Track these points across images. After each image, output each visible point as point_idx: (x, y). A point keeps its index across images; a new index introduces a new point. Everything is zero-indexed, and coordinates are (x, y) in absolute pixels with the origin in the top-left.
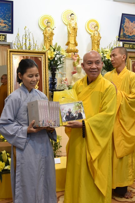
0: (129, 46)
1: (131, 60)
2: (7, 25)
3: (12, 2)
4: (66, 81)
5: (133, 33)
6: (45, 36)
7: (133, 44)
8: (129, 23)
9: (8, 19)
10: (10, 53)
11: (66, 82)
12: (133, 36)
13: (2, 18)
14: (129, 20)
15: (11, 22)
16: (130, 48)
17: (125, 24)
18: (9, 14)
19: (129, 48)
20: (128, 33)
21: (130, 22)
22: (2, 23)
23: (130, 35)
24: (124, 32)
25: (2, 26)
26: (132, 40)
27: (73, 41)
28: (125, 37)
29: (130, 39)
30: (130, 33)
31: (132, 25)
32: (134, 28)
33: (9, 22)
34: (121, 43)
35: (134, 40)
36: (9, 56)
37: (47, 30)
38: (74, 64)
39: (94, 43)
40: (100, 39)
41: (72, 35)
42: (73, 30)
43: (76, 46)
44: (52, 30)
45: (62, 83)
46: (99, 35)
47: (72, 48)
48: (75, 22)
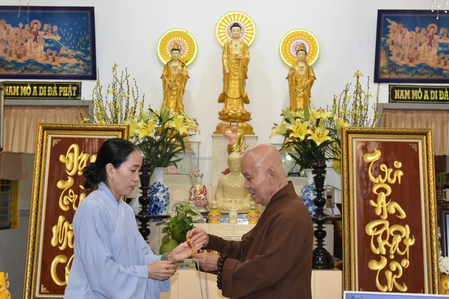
0: (411, 93)
2: (81, 62)
3: (91, 9)
4: (201, 193)
5: (417, 59)
6: (165, 82)
7: (423, 89)
8: (401, 32)
9: (83, 48)
10: (43, 132)
11: (202, 196)
12: (420, 66)
13: (71, 46)
14: (401, 25)
15: (90, 53)
16: (415, 100)
17: (390, 35)
18: (86, 36)
19: (411, 100)
20: (403, 59)
21: (405, 30)
22: (70, 58)
23: (411, 65)
24: (391, 58)
25: (70, 65)
26: (416, 77)
27: (237, 91)
28: (394, 70)
29: (410, 75)
30: (408, 60)
31: (412, 38)
32: (421, 45)
33: (85, 53)
34: (385, 88)
35: (425, 77)
36: (40, 138)
37: (171, 67)
38: (230, 150)
39: (293, 94)
40: (312, 83)
41: (233, 77)
42: (236, 63)
43: (245, 104)
44: (183, 67)
45: (192, 197)
46: (309, 72)
47: (232, 108)
48: (241, 43)
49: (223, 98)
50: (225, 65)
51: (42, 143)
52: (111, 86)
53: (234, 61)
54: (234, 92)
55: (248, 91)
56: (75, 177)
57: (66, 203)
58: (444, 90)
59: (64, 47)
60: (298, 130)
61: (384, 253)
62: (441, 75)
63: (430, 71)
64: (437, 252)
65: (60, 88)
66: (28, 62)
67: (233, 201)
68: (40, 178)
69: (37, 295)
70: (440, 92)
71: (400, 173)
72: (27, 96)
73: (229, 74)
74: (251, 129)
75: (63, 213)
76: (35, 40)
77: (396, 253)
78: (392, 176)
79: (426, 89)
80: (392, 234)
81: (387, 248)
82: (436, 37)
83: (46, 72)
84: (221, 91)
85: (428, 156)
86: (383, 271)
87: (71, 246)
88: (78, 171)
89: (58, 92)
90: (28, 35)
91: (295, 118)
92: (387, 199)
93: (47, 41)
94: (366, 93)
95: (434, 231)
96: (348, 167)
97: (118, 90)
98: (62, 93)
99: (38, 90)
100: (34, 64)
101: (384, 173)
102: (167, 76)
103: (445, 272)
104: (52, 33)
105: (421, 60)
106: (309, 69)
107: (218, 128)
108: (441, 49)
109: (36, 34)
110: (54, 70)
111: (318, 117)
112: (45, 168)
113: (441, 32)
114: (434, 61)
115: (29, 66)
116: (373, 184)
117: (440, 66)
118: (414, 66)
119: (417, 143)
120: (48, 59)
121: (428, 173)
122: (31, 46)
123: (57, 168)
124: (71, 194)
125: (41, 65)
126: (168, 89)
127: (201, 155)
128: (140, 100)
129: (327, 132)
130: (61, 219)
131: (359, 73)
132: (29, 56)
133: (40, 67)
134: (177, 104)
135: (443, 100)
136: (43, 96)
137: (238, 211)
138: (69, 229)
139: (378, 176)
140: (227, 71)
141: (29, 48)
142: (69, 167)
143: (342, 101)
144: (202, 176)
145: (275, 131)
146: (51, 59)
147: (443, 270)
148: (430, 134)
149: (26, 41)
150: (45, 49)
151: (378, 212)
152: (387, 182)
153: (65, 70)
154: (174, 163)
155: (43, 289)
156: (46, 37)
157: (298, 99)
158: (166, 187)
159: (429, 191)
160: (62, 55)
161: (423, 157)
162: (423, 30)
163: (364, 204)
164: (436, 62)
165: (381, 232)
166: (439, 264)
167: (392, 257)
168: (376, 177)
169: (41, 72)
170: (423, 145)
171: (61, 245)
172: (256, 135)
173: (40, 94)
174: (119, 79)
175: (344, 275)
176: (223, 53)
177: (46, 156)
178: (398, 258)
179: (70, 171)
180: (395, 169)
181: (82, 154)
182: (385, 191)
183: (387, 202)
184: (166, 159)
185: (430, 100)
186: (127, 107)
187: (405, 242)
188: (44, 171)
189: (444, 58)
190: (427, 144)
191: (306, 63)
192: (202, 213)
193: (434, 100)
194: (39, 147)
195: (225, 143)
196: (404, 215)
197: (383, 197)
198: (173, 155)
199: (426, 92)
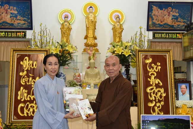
0: (161, 35)
2: (26, 22)
3: (30, 0)
4: (78, 76)
5: (164, 21)
6: (62, 31)
7: (166, 34)
8: (157, 11)
9: (27, 17)
11: (79, 77)
12: (165, 24)
13: (22, 16)
14: (157, 8)
15: (30, 19)
16: (163, 38)
17: (153, 12)
19: (161, 38)
20: (158, 21)
21: (159, 10)
22: (21, 21)
23: (161, 24)
24: (154, 21)
25: (21, 24)
26: (164, 28)
27: (92, 34)
28: (155, 26)
29: (161, 28)
30: (160, 22)
31: (162, 13)
32: (165, 16)
33: (28, 18)
34: (151, 33)
35: (167, 29)
36: (12, 54)
37: (64, 24)
38: (90, 59)
39: (115, 35)
40: (122, 31)
41: (90, 29)
42: (91, 23)
43: (95, 40)
44: (69, 24)
45: (75, 78)
46: (121, 27)
47: (90, 42)
48: (93, 15)
49: (86, 37)
50: (87, 24)
51: (13, 57)
52: (40, 32)
53: (91, 22)
54: (90, 35)
55: (96, 34)
56: (27, 70)
57: (24, 81)
58: (174, 34)
59: (19, 16)
60: (118, 50)
61: (154, 99)
62: (173, 28)
63: (169, 26)
64: (175, 99)
65: (17, 33)
66: (4, 22)
67: (92, 79)
68: (12, 71)
69: (13, 120)
70: (173, 34)
71: (160, 67)
72: (3, 37)
73: (88, 28)
74: (98, 50)
75: (22, 86)
76: (6, 13)
77: (158, 100)
78: (156, 69)
79: (167, 33)
80: (157, 92)
81: (155, 97)
82: (171, 12)
83: (11, 26)
84: (85, 35)
85: (170, 60)
86: (153, 107)
87: (26, 100)
88: (28, 68)
89: (16, 35)
90: (3, 11)
91: (117, 45)
92: (155, 78)
93: (11, 13)
94: (144, 35)
95: (173, 90)
96: (139, 65)
97: (42, 34)
98: (18, 36)
99: (8, 34)
100: (6, 23)
101: (153, 67)
102: (63, 28)
103: (178, 106)
104: (14, 10)
105: (165, 22)
106: (121, 25)
107: (84, 50)
108: (173, 17)
109: (7, 11)
110: (14, 26)
111: (127, 45)
112: (14, 67)
113: (173, 11)
114: (170, 22)
115: (4, 24)
116: (149, 72)
117: (173, 24)
118: (163, 24)
119: (166, 55)
120: (12, 21)
121: (171, 67)
122: (5, 16)
123: (19, 67)
124: (26, 78)
125: (9, 23)
126: (63, 34)
127: (78, 61)
128: (51, 38)
129: (130, 51)
130: (22, 88)
131: (141, 27)
132: (4, 20)
133: (8, 25)
134: (67, 40)
135: (174, 38)
136: (10, 37)
137: (94, 84)
138: (25, 92)
139: (151, 69)
140: (88, 26)
141: (4, 17)
142: (24, 66)
143: (134, 38)
144: (78, 70)
145: (108, 51)
146: (13, 21)
147: (177, 106)
148: (171, 51)
149: (3, 13)
150: (11, 17)
151: (151, 83)
152: (154, 71)
153: (20, 26)
154: (67, 64)
155: (15, 118)
156: (11, 12)
157: (117, 38)
158: (64, 74)
159: (171, 74)
160: (18, 20)
161: (169, 61)
162: (166, 9)
163: (146, 80)
164: (171, 22)
165: (152, 91)
166: (176, 103)
167: (157, 101)
168: (150, 69)
169: (9, 27)
170: (168, 56)
171: (22, 99)
172: (100, 53)
173: (9, 36)
174: (43, 30)
175: (138, 108)
176: (86, 19)
177: (15, 62)
178: (160, 101)
179: (25, 68)
180: (158, 66)
181: (30, 61)
182: (154, 75)
183: (155, 79)
184: (64, 63)
185: (169, 38)
186: (46, 41)
187: (162, 95)
188: (14, 68)
189: (174, 21)
190: (170, 56)
191: (120, 23)
192: (79, 85)
193: (171, 38)
194: (12, 58)
195: (88, 56)
196: (161, 84)
197: (153, 77)
198: (67, 61)
199: (167, 34)
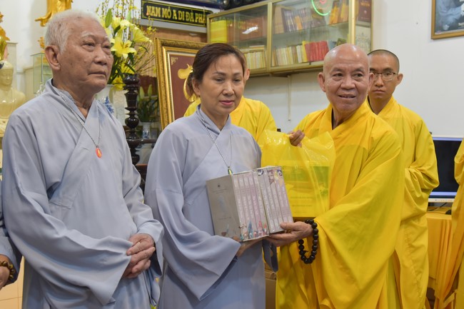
0: (161, 11)
1: (167, 51)
19: (161, 18)
58: (189, 11)
70: (187, 13)
79: (174, 8)
135: (189, 22)
168: (190, 95)
185: (178, 20)
193: (182, 21)
199: (174, 11)
